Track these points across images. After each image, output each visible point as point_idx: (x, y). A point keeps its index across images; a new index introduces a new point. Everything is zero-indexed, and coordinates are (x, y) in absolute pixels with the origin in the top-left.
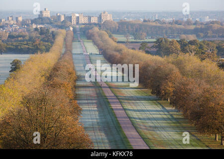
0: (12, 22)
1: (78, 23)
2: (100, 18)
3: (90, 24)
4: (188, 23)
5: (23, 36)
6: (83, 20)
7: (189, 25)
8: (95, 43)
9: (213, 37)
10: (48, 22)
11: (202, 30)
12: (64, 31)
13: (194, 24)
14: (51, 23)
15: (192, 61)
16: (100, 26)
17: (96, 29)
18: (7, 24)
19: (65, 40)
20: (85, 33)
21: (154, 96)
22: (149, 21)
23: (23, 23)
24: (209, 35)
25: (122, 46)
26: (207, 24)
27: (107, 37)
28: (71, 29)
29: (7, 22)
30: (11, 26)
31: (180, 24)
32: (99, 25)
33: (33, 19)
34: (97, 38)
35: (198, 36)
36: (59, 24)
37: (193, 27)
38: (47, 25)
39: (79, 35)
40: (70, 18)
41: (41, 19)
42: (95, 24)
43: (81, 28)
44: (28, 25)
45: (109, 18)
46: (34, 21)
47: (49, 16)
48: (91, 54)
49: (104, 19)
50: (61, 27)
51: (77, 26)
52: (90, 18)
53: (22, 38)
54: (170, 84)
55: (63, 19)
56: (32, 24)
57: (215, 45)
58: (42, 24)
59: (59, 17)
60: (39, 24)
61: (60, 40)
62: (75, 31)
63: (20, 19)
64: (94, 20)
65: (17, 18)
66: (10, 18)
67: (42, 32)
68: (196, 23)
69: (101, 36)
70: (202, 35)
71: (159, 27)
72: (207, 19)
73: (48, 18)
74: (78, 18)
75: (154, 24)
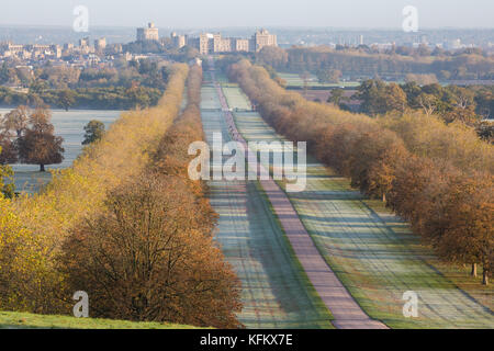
0: (87, 50)
1: (211, 51)
2: (253, 41)
3: (234, 53)
4: (422, 51)
5: (108, 77)
6: (222, 46)
7: (422, 55)
8: (244, 90)
9: (469, 78)
10: (155, 47)
11: (447, 66)
12: (184, 67)
13: (433, 54)
14: (160, 52)
15: (428, 125)
16: (253, 58)
17: (246, 63)
18: (77, 53)
19: (187, 83)
20: (226, 69)
21: (356, 191)
22: (347, 48)
23: (109, 51)
24: (461, 74)
25: (295, 95)
26: (458, 53)
27: (266, 78)
28: (199, 62)
29: (78, 49)
30: (86, 56)
31: (406, 54)
32: (251, 55)
33: (126, 43)
35: (439, 76)
36: (177, 53)
37: (430, 60)
38: (152, 56)
39: (213, 75)
40: (196, 42)
41: (141, 44)
42: (244, 53)
43: (218, 61)
44: (116, 55)
45: (270, 41)
46: (128, 48)
47: (157, 38)
48: (237, 110)
49: (261, 44)
50: (180, 59)
51: (211, 57)
52: (234, 43)
53: (105, 80)
54: (386, 168)
55: (182, 43)
56: (124, 52)
57: (473, 95)
58: (144, 53)
59: (176, 39)
60: (139, 54)
61: (176, 84)
62: (205, 66)
63: (103, 43)
64: (243, 45)
65: (96, 42)
66: (83, 42)
67: (143, 68)
68: (436, 52)
69: (254, 75)
70: (447, 74)
71: (366, 59)
72: (457, 45)
73: (154, 42)
74: (211, 41)
75: (357, 53)
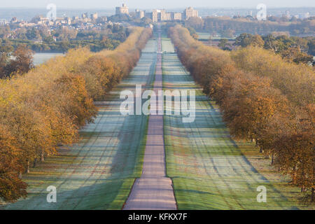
0: (86, 20)
1: (159, 20)
2: (184, 14)
3: (173, 21)
4: (284, 19)
5: (94, 35)
6: (165, 17)
7: (284, 21)
8: (173, 42)
9: (310, 33)
10: (126, 18)
11: (298, 27)
12: (141, 29)
13: (290, 21)
14: (129, 21)
16: (183, 24)
17: (179, 26)
18: (80, 22)
20: (166, 30)
22: (239, 17)
23: (99, 21)
24: (306, 31)
25: (201, 43)
26: (305, 19)
27: (187, 35)
28: (151, 26)
29: (82, 20)
30: (85, 24)
31: (275, 21)
32: (182, 22)
33: (109, 16)
34: (176, 35)
35: (293, 33)
36: (139, 21)
37: (288, 24)
38: (125, 23)
39: (160, 34)
40: (150, 15)
41: (118, 16)
42: (178, 21)
43: (163, 26)
44: (103, 23)
45: (194, 14)
46: (110, 19)
47: (128, 13)
48: (165, 53)
49: (188, 15)
50: (140, 25)
51: (159, 24)
52: (172, 15)
53: (92, 36)
55: (142, 15)
56: (108, 21)
58: (120, 21)
59: (139, 13)
60: (117, 22)
62: (155, 29)
63: (96, 16)
64: (178, 17)
65: (92, 15)
66: (84, 16)
69: (180, 33)
70: (298, 32)
71: (250, 23)
72: (307, 15)
73: (126, 14)
74: (159, 14)
75: (245, 20)
